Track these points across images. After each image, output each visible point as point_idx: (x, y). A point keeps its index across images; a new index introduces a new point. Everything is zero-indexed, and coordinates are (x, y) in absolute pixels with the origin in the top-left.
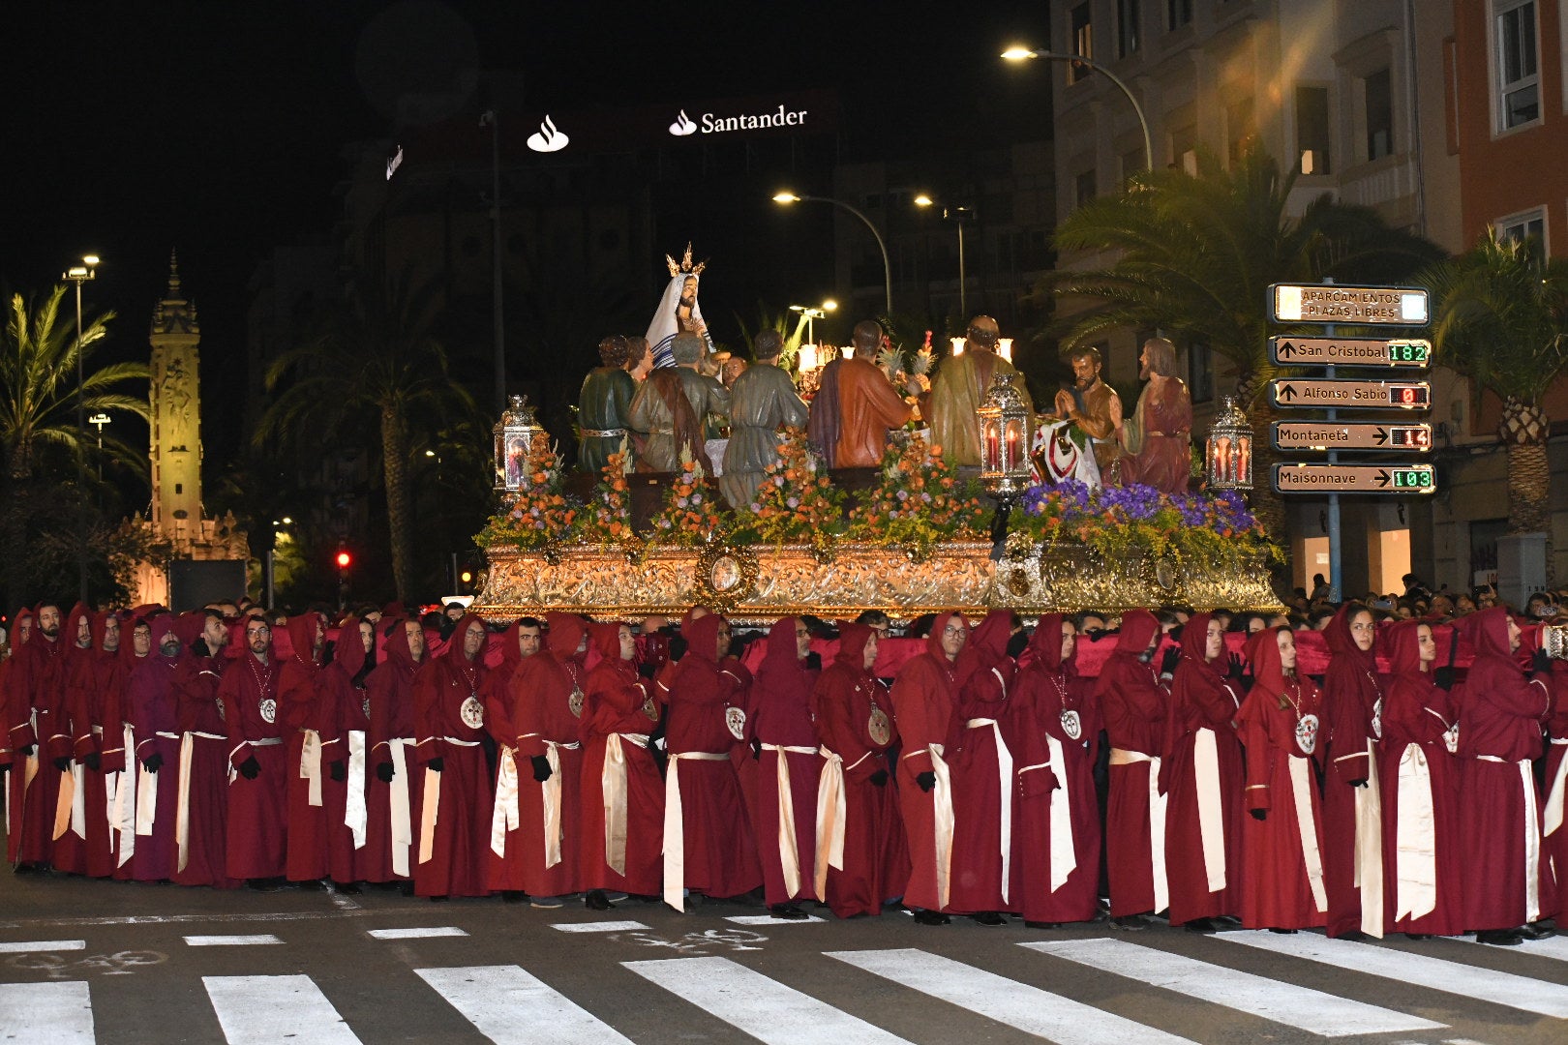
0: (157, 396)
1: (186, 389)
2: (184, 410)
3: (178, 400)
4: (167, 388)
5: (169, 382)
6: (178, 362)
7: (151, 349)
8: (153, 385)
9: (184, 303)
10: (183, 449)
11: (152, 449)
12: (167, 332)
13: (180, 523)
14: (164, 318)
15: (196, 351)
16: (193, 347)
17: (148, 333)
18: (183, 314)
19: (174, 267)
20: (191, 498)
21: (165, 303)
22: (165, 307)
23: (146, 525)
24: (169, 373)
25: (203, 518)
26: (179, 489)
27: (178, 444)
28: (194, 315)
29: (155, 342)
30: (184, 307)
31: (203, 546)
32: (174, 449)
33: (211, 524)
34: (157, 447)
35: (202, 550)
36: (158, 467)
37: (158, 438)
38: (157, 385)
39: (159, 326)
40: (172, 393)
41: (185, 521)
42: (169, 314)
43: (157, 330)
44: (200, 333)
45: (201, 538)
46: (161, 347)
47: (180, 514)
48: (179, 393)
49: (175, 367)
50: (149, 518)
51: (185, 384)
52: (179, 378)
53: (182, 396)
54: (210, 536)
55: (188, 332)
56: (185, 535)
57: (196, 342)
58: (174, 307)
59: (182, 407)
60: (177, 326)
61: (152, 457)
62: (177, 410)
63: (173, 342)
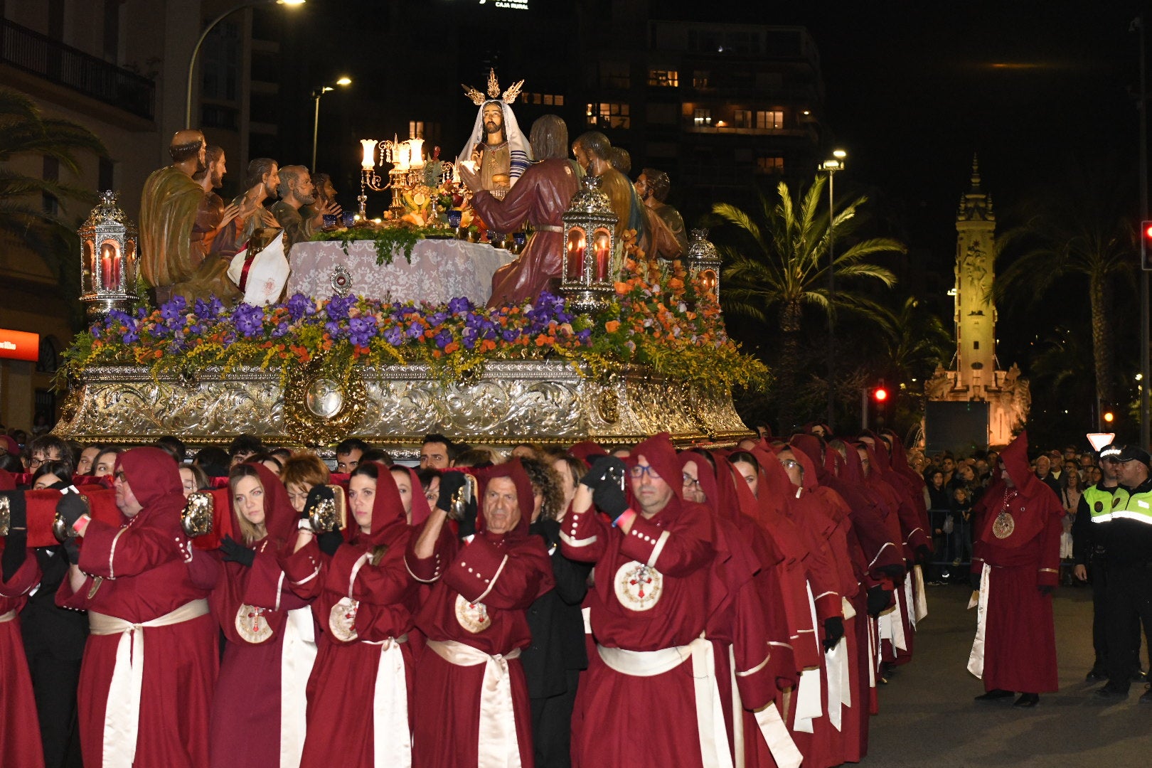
0: (960, 272)
1: (983, 265)
2: (981, 282)
3: (976, 274)
4: (968, 264)
5: (970, 259)
6: (976, 244)
7: (957, 233)
8: (957, 262)
9: (984, 197)
10: (980, 313)
11: (956, 313)
12: (968, 219)
13: (976, 373)
14: (966, 208)
15: (992, 235)
16: (989, 231)
17: (955, 220)
18: (982, 205)
19: (975, 168)
20: (986, 353)
21: (968, 196)
22: (967, 200)
23: (950, 375)
24: (969, 253)
25: (996, 368)
26: (976, 345)
27: (976, 310)
28: (990, 206)
29: (959, 229)
30: (985, 201)
31: (994, 391)
32: (973, 313)
33: (1002, 374)
34: (959, 311)
35: (993, 395)
36: (960, 327)
37: (960, 305)
38: (960, 262)
39: (963, 215)
40: (972, 268)
41: (980, 371)
42: (970, 205)
43: (960, 218)
44: (996, 220)
45: (994, 385)
46: (964, 232)
47: (977, 366)
48: (978, 269)
49: (974, 248)
50: (954, 368)
51: (983, 261)
52: (977, 256)
53: (979, 270)
54: (1001, 383)
55: (985, 219)
56: (981, 383)
57: (992, 227)
58: (977, 200)
59: (979, 280)
60: (976, 215)
61: (956, 320)
62: (976, 282)
63: (971, 228)
